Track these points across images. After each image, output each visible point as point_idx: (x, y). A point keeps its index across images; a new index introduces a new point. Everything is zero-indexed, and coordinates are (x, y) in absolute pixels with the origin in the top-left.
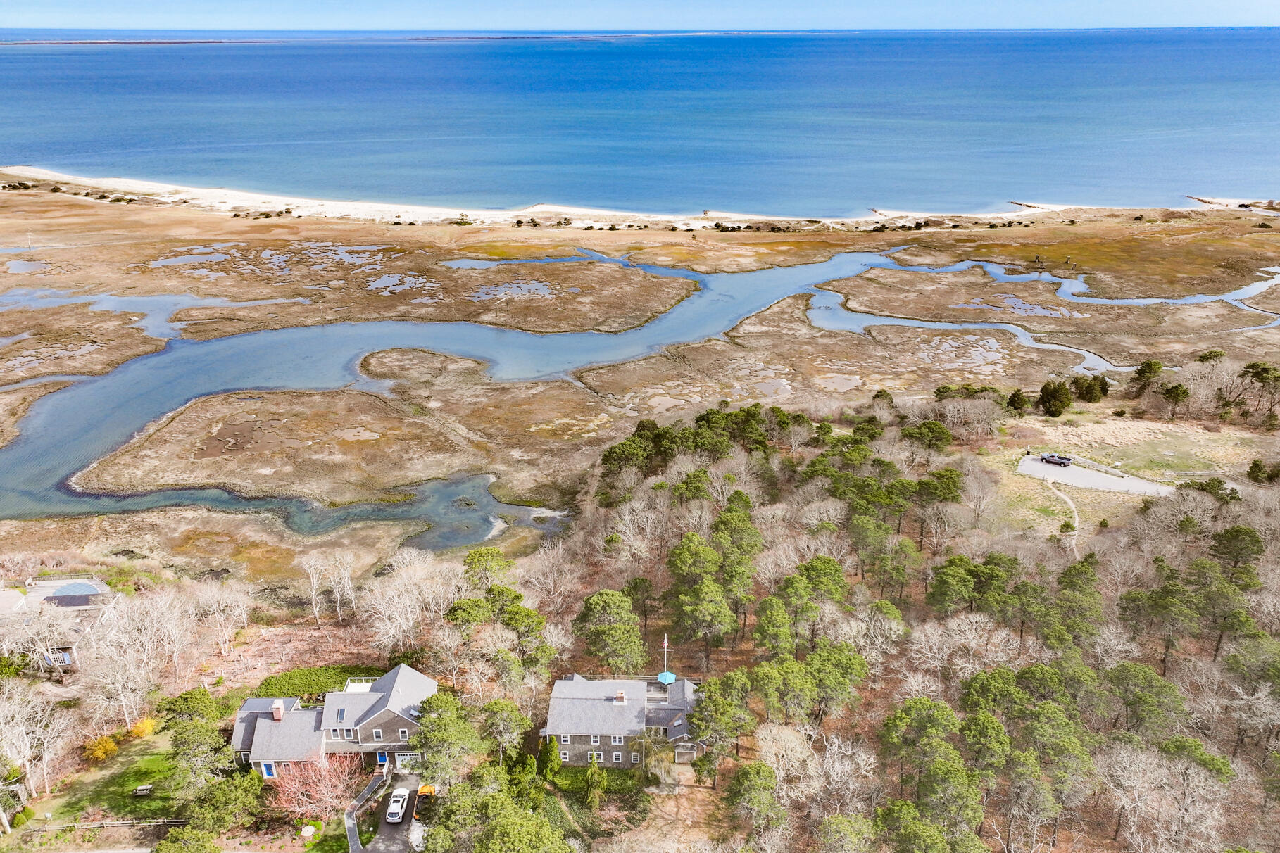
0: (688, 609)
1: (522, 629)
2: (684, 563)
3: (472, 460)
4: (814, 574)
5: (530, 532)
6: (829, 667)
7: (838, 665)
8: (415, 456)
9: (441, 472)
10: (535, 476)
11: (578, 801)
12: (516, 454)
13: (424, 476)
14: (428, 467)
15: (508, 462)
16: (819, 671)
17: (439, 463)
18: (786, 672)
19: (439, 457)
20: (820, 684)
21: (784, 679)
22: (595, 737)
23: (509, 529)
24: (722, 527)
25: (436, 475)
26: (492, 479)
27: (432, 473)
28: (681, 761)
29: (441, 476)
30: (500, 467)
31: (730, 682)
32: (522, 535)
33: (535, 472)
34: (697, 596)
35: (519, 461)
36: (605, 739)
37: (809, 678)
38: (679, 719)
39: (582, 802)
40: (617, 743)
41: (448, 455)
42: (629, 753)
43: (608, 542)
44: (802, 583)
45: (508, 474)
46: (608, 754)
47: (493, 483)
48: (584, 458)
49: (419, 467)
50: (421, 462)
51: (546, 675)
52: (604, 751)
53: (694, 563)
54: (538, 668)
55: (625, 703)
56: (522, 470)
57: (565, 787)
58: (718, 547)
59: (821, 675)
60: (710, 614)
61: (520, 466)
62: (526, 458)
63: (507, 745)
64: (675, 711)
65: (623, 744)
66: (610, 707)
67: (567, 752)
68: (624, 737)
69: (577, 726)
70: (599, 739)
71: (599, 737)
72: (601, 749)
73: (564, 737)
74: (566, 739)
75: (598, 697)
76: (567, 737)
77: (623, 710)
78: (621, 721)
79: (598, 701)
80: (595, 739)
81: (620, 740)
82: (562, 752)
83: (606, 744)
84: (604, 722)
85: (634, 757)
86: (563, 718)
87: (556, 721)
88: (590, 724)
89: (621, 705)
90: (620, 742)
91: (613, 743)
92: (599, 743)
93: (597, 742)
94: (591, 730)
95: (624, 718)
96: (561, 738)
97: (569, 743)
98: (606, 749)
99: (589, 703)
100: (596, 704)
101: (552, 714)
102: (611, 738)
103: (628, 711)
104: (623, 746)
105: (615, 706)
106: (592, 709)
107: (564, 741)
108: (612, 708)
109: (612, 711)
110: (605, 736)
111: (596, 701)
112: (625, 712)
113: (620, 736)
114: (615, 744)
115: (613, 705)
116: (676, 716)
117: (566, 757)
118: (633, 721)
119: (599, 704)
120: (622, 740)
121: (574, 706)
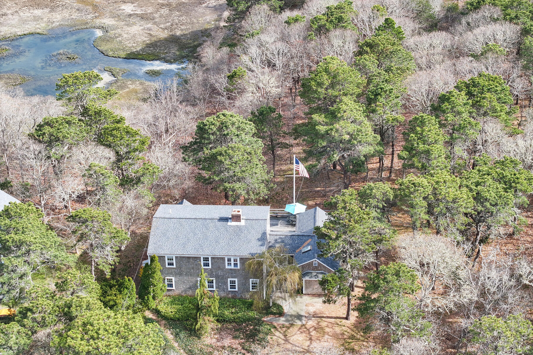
0: (322, 129)
1: (123, 150)
2: (320, 85)
3: (75, 15)
4: (475, 91)
5: (141, 84)
6: (489, 181)
7: (501, 179)
8: (8, 12)
9: (41, 27)
10: (150, 30)
11: (186, 329)
12: (128, 8)
13: (20, 32)
14: (24, 22)
15: (117, 17)
16: (477, 184)
17: (36, 19)
18: (437, 183)
19: (38, 12)
20: (478, 198)
21: (435, 189)
22: (206, 259)
23: (116, 82)
24: (368, 49)
25: (33, 30)
26: (99, 33)
27: (30, 28)
28: (310, 291)
29: (38, 31)
30: (108, 21)
31: (368, 191)
32: (131, 87)
33: (149, 25)
34: (333, 116)
35: (130, 15)
36: (218, 261)
37: (465, 189)
38: (308, 245)
39: (191, 330)
40: (232, 267)
41: (47, 10)
42: (247, 279)
43: (231, 77)
44: (462, 98)
45: (117, 28)
46: (221, 280)
47: (100, 37)
48: (208, 11)
49: (13, 22)
50: (16, 17)
51: (149, 198)
52: (217, 277)
53: (332, 86)
54: (140, 189)
55: (243, 223)
56: (134, 24)
57: (171, 315)
58: (362, 69)
59: (479, 188)
60: (348, 134)
61: (132, 20)
62: (139, 12)
63: (100, 261)
64: (303, 237)
65: (239, 267)
66: (224, 227)
67: (173, 278)
68: (241, 259)
69: (184, 247)
70: (210, 262)
71: (210, 259)
72: (213, 274)
73: (168, 259)
74: (172, 261)
75: (210, 217)
76: (172, 260)
77: (240, 230)
78: (238, 242)
79: (210, 221)
80: (205, 262)
81: (235, 263)
82: (167, 278)
83: (219, 267)
84: (216, 242)
85: (252, 284)
86: (168, 238)
87: (159, 241)
88: (200, 244)
89: (237, 226)
90: (236, 265)
91: (227, 267)
92: (210, 267)
93: (209, 266)
94: (201, 251)
95: (240, 238)
96: (165, 261)
97: (175, 266)
98: (219, 274)
99: (199, 223)
100: (208, 224)
101: (155, 235)
102: (225, 260)
103: (246, 231)
104: (239, 270)
105: (230, 226)
106: (202, 229)
107: (169, 264)
108: (226, 228)
109: (227, 231)
110: (218, 258)
111: (208, 221)
112: (242, 232)
113: (236, 258)
114: (229, 267)
115: (228, 225)
116: (304, 242)
117: (172, 284)
118: (251, 242)
119: (211, 224)
120: (238, 262)
121: (181, 226)
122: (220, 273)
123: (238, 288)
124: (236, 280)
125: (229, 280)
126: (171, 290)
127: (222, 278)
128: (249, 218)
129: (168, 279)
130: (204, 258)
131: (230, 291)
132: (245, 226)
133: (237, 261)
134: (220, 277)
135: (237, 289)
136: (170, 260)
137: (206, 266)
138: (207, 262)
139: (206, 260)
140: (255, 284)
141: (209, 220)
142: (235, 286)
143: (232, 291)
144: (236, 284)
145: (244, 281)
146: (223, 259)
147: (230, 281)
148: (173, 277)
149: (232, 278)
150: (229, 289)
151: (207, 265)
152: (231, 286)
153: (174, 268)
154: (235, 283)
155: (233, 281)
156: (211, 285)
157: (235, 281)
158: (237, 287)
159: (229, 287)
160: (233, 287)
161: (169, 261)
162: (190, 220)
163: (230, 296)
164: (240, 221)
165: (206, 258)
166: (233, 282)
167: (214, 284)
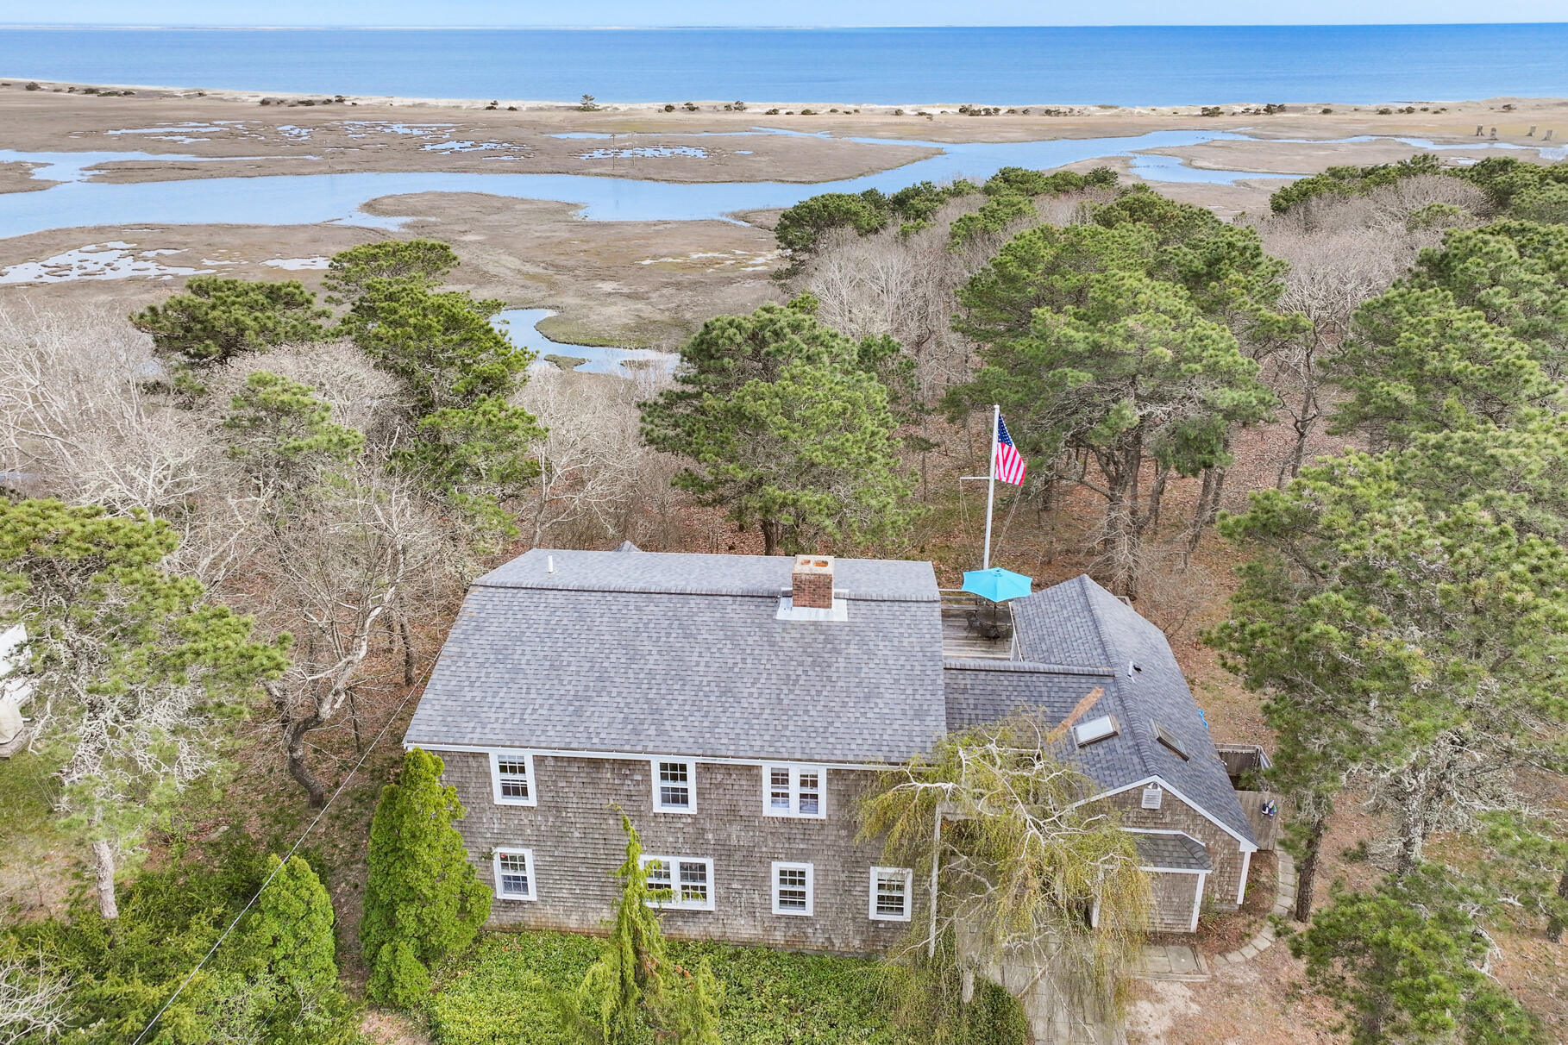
3: (516, 293)
10: (640, 311)
12: (608, 286)
15: (586, 295)
22: (675, 772)
35: (609, 294)
36: (729, 779)
38: (1097, 711)
42: (856, 866)
46: (742, 868)
47: (550, 319)
52: (724, 853)
55: (839, 612)
62: (626, 290)
64: (1069, 679)
65: (822, 814)
66: (760, 626)
67: (529, 855)
68: (834, 775)
69: (578, 712)
70: (691, 785)
71: (691, 773)
72: (707, 842)
73: (503, 769)
74: (518, 776)
75: (705, 587)
76: (522, 770)
77: (826, 641)
78: (819, 693)
79: (703, 602)
80: (670, 784)
81: (808, 790)
82: (500, 850)
83: (733, 811)
84: (723, 693)
85: (881, 886)
86: (516, 670)
87: (472, 685)
88: (648, 701)
89: (815, 624)
90: (809, 799)
91: (770, 810)
92: (692, 808)
93: (685, 801)
94: (652, 731)
95: (829, 678)
96: (488, 775)
97: (532, 800)
98: (734, 842)
99: (654, 610)
100: (692, 615)
101: (461, 655)
102: (758, 779)
103: (852, 650)
104: (822, 825)
105: (785, 623)
106: (668, 635)
107: (506, 791)
108: (769, 634)
109: (772, 644)
110: (727, 767)
111: (693, 602)
112: (836, 651)
113: (809, 769)
114: (779, 812)
115: (775, 621)
116: (1075, 701)
117: (525, 879)
118: (880, 695)
119: (707, 616)
120: (822, 790)
121: (581, 619)
122: (736, 834)
123: (816, 904)
124: (808, 868)
125: (776, 867)
126: (521, 903)
127: (748, 859)
128: (863, 591)
129: (504, 858)
130: (664, 766)
131: (779, 917)
132: (851, 627)
133: (814, 784)
134: (738, 856)
135: (809, 911)
136: (513, 770)
137: (675, 800)
138: (679, 784)
139: (674, 778)
140: (890, 888)
141: (698, 599)
142: (802, 894)
143: (788, 917)
144: (809, 889)
145: (843, 877)
146: (752, 772)
147: (783, 873)
148: (527, 846)
149: (790, 858)
150: (777, 910)
151: (679, 798)
152: (782, 893)
153: (530, 809)
154: (802, 883)
155: (792, 873)
156: (695, 888)
157: (802, 874)
158: (809, 899)
159: (776, 898)
160: (793, 898)
161: (509, 776)
162: (622, 598)
163: (779, 937)
164: (829, 606)
165: (674, 767)
166: (796, 878)
167: (710, 883)
